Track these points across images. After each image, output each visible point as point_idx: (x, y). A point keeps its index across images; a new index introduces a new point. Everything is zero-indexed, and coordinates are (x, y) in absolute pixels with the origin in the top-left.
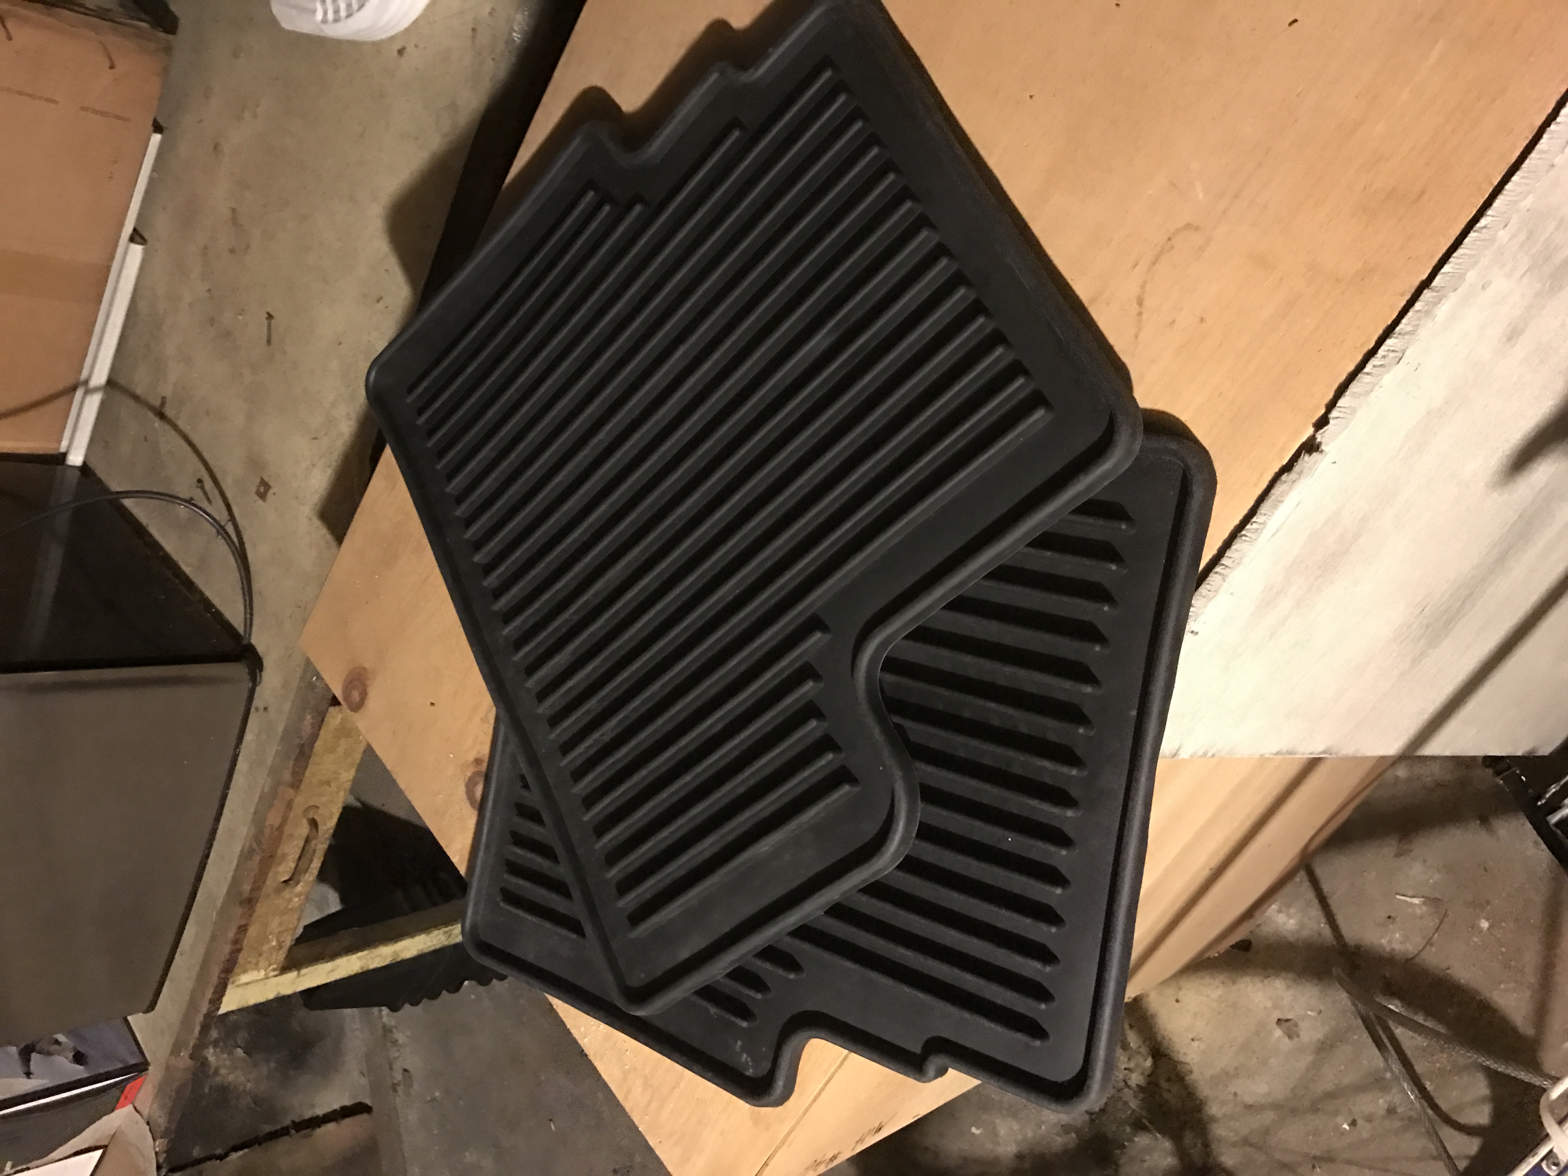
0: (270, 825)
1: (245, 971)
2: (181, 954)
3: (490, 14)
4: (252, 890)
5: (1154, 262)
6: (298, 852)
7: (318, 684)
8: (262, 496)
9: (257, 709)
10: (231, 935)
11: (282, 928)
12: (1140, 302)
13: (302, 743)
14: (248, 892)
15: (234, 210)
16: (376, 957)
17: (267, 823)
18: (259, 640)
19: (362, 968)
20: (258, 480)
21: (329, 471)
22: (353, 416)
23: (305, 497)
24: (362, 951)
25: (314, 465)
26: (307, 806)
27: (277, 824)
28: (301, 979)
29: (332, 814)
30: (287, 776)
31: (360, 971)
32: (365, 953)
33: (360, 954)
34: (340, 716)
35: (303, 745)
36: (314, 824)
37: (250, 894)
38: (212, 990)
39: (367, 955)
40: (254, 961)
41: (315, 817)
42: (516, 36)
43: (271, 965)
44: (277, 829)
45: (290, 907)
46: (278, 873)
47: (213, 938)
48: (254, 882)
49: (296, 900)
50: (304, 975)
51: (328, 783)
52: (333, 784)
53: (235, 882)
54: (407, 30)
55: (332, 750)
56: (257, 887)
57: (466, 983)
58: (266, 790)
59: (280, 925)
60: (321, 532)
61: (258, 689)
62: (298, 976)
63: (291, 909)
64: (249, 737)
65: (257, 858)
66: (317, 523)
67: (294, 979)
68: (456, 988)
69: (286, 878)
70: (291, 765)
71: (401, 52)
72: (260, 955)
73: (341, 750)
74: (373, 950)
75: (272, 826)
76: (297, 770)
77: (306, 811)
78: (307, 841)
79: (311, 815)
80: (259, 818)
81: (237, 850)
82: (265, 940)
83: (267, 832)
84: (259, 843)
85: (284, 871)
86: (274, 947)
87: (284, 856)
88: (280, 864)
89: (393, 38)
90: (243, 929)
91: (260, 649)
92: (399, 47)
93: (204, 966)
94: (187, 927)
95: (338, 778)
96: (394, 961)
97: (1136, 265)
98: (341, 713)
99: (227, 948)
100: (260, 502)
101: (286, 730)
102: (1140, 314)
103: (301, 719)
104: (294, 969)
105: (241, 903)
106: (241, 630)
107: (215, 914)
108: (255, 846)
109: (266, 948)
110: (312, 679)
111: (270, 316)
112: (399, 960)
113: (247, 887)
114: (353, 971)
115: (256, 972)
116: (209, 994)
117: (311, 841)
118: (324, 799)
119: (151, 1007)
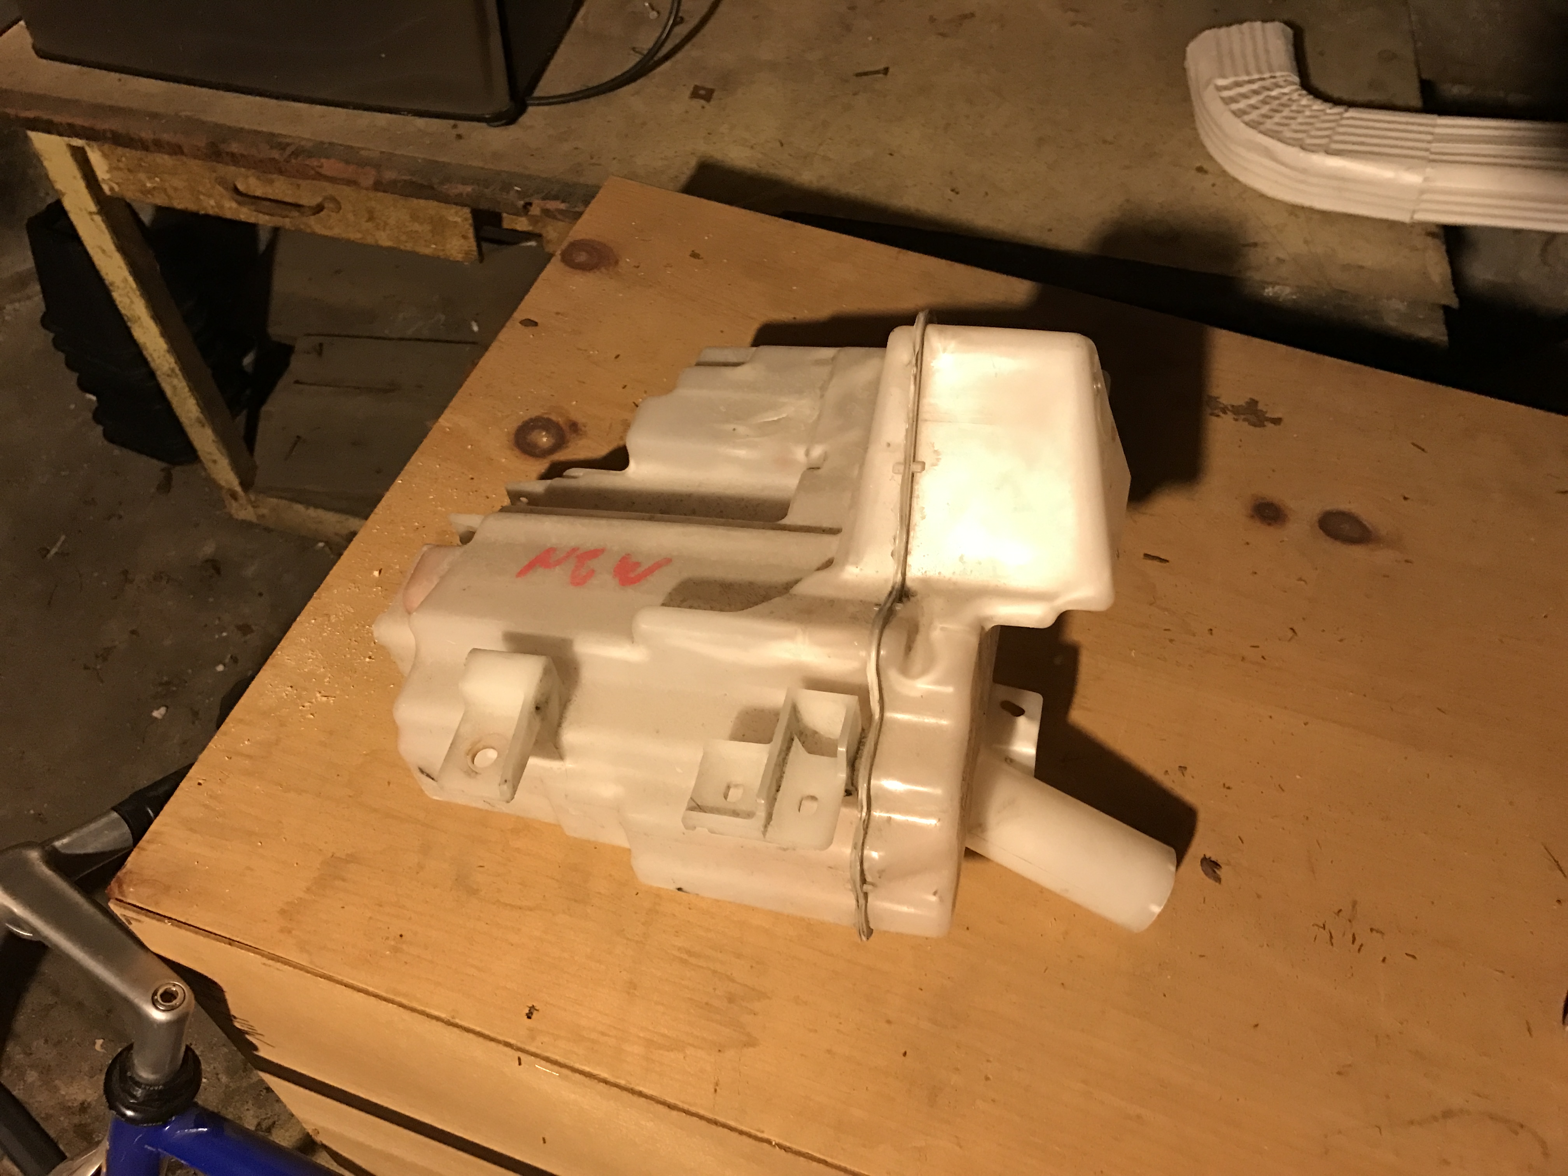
0: (322, 164)
1: (105, 155)
2: (120, 80)
3: (1278, 259)
4: (233, 155)
5: (1492, 1117)
6: (279, 197)
7: (512, 193)
8: (695, 94)
9: (455, 126)
10: (166, 137)
11: (171, 191)
12: (1448, 1114)
13: (435, 186)
14: (228, 150)
15: (972, 15)
16: (129, 297)
17: (323, 160)
18: (534, 115)
19: (112, 284)
20: (709, 86)
21: (754, 166)
22: (823, 183)
23: (715, 143)
24: (135, 280)
25: (752, 147)
26: (339, 199)
27: (324, 171)
28: (88, 217)
29: (331, 228)
30: (389, 175)
31: (107, 282)
32: (134, 285)
33: (130, 279)
34: (459, 220)
35: (433, 188)
36: (319, 208)
37: (227, 153)
38: (86, 124)
39: (131, 288)
40: (121, 165)
41: (325, 210)
42: (1269, 291)
43: (119, 186)
44: (318, 173)
45: (202, 197)
46: (247, 177)
47: (155, 116)
48: (242, 156)
49: (212, 202)
50: (93, 220)
51: (371, 219)
52: (370, 225)
53: (237, 133)
54: (1224, 173)
55: (414, 217)
56: (235, 159)
57: (94, 398)
58: (362, 152)
59: (176, 189)
60: (686, 169)
61: (484, 125)
62: (91, 213)
63: (198, 199)
64: (420, 122)
65: (276, 154)
66: (693, 162)
67: (86, 210)
68: (84, 386)
69: (241, 187)
70: (404, 177)
71: (1200, 170)
72: (129, 170)
73: (416, 227)
74: (138, 293)
75: (321, 167)
76: (399, 185)
77: (333, 199)
78: (297, 206)
79: (328, 205)
80: (323, 150)
81: (278, 129)
82: (152, 172)
83: (314, 162)
84: (295, 154)
85: (253, 184)
86: (145, 185)
87: (271, 182)
88: (258, 178)
89: (1210, 158)
90: (176, 150)
91: (524, 119)
92: (1205, 167)
93: (115, 111)
94: (160, 82)
95: (378, 229)
96: (126, 318)
97: (1479, 1096)
98: (463, 221)
99: (147, 135)
100: (688, 93)
101: (445, 165)
102: (1435, 1118)
103: (464, 182)
104: (99, 207)
105: (213, 144)
106: (537, 93)
107: (188, 113)
108: (289, 151)
109: (142, 176)
110: (516, 186)
111: (886, 71)
112: (129, 324)
113: (234, 147)
114: (107, 274)
115: (106, 168)
116: (79, 121)
117: (299, 211)
118: (351, 217)
119: (42, 54)
